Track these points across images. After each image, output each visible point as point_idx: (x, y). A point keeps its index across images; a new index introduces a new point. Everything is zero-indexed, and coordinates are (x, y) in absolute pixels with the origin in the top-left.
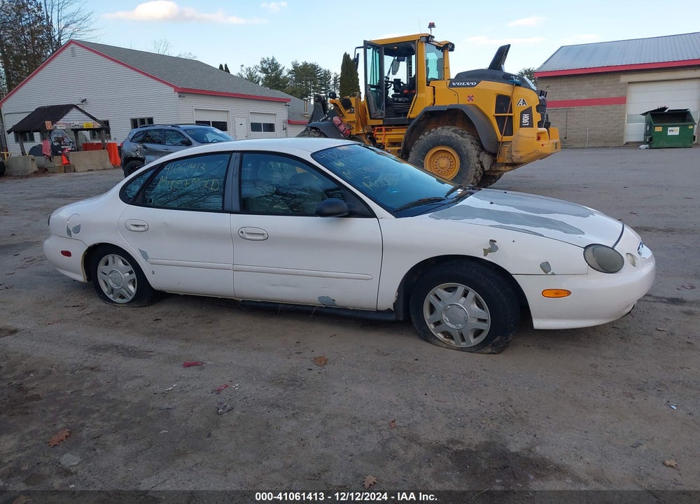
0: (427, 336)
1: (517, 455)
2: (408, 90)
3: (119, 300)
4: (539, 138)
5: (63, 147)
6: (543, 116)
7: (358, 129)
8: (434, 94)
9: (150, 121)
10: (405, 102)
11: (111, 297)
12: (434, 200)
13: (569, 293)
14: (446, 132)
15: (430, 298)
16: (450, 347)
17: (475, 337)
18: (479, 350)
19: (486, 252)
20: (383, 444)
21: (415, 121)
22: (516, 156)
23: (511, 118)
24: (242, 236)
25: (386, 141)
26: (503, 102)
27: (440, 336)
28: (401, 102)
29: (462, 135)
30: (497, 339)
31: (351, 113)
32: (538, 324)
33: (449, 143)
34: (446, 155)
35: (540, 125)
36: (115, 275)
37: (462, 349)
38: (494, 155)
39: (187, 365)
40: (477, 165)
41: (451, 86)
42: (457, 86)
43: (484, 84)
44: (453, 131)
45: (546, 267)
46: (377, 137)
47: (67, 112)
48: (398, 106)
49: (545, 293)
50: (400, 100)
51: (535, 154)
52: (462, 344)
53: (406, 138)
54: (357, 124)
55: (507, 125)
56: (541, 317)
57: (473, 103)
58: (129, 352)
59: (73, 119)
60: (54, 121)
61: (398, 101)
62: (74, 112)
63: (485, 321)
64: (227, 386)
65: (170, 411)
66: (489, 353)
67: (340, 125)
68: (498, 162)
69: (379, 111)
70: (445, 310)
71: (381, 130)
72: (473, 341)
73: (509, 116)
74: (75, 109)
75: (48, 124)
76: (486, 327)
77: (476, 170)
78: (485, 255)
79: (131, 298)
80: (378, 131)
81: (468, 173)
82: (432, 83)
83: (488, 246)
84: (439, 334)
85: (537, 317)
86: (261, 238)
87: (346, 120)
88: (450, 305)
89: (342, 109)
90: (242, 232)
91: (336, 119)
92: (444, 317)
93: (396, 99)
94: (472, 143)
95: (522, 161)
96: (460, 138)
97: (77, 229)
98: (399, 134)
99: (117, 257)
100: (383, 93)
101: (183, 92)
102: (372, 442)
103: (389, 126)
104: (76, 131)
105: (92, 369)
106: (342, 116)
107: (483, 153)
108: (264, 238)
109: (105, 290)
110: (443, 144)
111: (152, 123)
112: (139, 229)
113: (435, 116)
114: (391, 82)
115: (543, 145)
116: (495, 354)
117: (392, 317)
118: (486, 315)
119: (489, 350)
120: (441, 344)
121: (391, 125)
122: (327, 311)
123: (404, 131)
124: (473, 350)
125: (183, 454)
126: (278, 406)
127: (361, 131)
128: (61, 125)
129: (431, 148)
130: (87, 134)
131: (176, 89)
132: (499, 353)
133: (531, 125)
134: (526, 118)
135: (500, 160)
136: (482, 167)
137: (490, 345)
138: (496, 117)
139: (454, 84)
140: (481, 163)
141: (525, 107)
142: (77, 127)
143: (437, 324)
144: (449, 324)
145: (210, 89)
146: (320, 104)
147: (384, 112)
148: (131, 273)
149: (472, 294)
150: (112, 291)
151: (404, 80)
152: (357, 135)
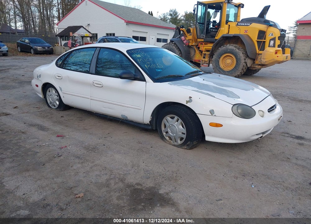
0: (162, 138)
1: (160, 194)
2: (217, 26)
3: (53, 107)
4: (276, 53)
5: (76, 44)
6: (281, 42)
7: (192, 42)
8: (229, 28)
9: (114, 35)
10: (215, 32)
11: (50, 105)
12: (177, 76)
13: (221, 126)
14: (230, 47)
15: (164, 121)
16: (170, 144)
17: (181, 141)
18: (181, 147)
19: (187, 102)
20: (107, 180)
21: (217, 41)
22: (264, 61)
23: (264, 42)
24: (94, 85)
25: (204, 49)
26: (262, 34)
27: (167, 138)
28: (214, 31)
29: (238, 49)
30: (189, 143)
31: (190, 35)
32: (207, 138)
33: (232, 52)
34: (231, 58)
35: (279, 46)
36: (52, 96)
37: (174, 145)
38: (254, 60)
39: (58, 136)
40: (244, 64)
41: (237, 25)
42: (240, 25)
43: (254, 25)
44: (234, 47)
45: (212, 112)
46: (200, 47)
47: (79, 29)
48: (212, 33)
49: (211, 124)
50: (214, 30)
51: (273, 61)
52: (175, 143)
53: (213, 48)
54: (192, 40)
55: (262, 45)
56: (209, 135)
57: (247, 34)
58: (42, 128)
59: (81, 32)
60: (73, 33)
61: (212, 31)
62: (82, 29)
63: (184, 134)
64: (66, 147)
65: (37, 153)
66: (185, 149)
67: (184, 40)
68: (256, 63)
69: (202, 35)
70: (170, 127)
71: (202, 44)
72: (179, 142)
73: (263, 41)
74: (82, 28)
75: (71, 34)
76: (184, 136)
77: (244, 66)
78: (187, 103)
79: (57, 107)
80: (201, 44)
81: (239, 67)
82: (229, 23)
83: (188, 99)
84: (167, 137)
85: (207, 135)
86: (100, 86)
87: (187, 39)
88: (172, 125)
89: (186, 33)
90: (93, 83)
91: (183, 38)
92: (169, 130)
93: (212, 30)
94: (243, 53)
95: (266, 63)
96: (237, 50)
97: (40, 76)
98: (210, 46)
99: (53, 89)
100: (205, 26)
101: (128, 23)
102: (104, 179)
103: (206, 42)
104: (83, 37)
105: (23, 133)
106: (186, 36)
107: (247, 58)
108: (102, 86)
109: (49, 102)
110: (229, 52)
111: (114, 36)
112: (60, 78)
113: (227, 39)
114: (212, 22)
115: (278, 56)
116: (187, 149)
117: (150, 128)
118: (184, 131)
119: (186, 147)
120: (167, 142)
121: (208, 42)
122: (125, 121)
123: (212, 45)
124: (179, 146)
125: (28, 170)
126: (79, 158)
127: (194, 44)
128: (76, 34)
129: (223, 54)
130: (89, 39)
131: (125, 21)
132: (190, 149)
133: (274, 46)
134: (272, 42)
135: (257, 62)
136: (247, 65)
137: (186, 145)
138: (257, 41)
139: (239, 24)
140: (246, 63)
141: (272, 37)
142: (82, 36)
143: (167, 132)
144: (170, 133)
145: (141, 22)
146: (178, 30)
147: (205, 36)
148: (57, 96)
149: (180, 121)
150: (51, 103)
151: (218, 21)
152: (192, 45)
